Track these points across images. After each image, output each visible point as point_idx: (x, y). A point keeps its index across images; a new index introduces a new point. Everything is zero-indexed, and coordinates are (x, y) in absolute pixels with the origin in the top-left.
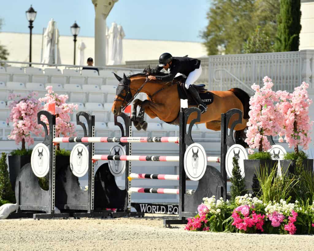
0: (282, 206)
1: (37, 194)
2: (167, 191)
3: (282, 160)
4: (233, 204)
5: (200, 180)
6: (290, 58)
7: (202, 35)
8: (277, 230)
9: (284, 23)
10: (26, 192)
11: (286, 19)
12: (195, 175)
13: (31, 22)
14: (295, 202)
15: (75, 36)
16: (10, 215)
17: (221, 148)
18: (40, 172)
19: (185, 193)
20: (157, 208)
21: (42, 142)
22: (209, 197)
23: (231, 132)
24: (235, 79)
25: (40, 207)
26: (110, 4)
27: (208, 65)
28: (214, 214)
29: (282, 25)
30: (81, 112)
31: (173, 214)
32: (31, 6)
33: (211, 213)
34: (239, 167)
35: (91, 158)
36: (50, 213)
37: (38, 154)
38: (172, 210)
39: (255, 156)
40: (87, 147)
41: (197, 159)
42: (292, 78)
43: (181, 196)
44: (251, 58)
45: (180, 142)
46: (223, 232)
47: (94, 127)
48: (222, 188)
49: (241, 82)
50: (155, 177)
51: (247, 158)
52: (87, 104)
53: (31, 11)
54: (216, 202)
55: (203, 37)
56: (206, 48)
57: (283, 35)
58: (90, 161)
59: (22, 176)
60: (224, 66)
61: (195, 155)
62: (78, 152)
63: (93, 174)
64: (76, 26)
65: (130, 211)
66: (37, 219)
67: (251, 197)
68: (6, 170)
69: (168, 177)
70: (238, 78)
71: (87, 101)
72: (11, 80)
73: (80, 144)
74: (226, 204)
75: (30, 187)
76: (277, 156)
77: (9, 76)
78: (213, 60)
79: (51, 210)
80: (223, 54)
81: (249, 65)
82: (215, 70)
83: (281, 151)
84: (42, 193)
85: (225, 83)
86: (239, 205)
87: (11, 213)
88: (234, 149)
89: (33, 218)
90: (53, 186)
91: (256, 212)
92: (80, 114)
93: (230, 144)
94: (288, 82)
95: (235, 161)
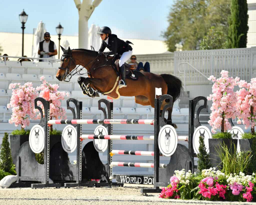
0: (241, 178)
1: (34, 167)
2: (142, 165)
3: (241, 139)
4: (200, 176)
5: (172, 156)
6: (242, 53)
7: (163, 34)
8: (237, 198)
9: (234, 24)
10: (25, 165)
11: (236, 21)
12: (167, 151)
13: (23, 23)
14: (252, 175)
15: (60, 35)
16: (11, 184)
17: (189, 129)
18: (37, 149)
19: (159, 167)
20: (134, 179)
21: (39, 123)
22: (180, 170)
23: (198, 116)
24: (196, 71)
25: (37, 179)
26: (91, 8)
27: (173, 59)
28: (183, 184)
29: (232, 26)
30: (70, 99)
31: (148, 184)
32: (24, 10)
33: (181, 183)
34: (205, 145)
35: (79, 137)
36: (45, 183)
37: (35, 133)
38: (147, 180)
39: (218, 136)
40: (76, 128)
41: (169, 138)
42: (244, 70)
43: (156, 169)
44: (210, 53)
45: (155, 124)
46: (192, 200)
47: (81, 111)
48: (190, 162)
49: (201, 73)
50: (133, 153)
51: (211, 138)
52: (73, 92)
53: (24, 14)
54: (185, 174)
55: (164, 37)
56: (166, 46)
57: (233, 34)
58: (79, 139)
59: (21, 153)
60: (187, 60)
61: (168, 135)
62: (68, 132)
63: (81, 151)
64: (60, 27)
65: (112, 181)
66: (34, 189)
67: (215, 170)
68: (8, 147)
69: (143, 153)
70: (198, 70)
71: (73, 90)
72: (10, 72)
73: (70, 125)
74: (194, 176)
75: (28, 162)
76: (236, 135)
77: (8, 69)
78: (177, 55)
79: (46, 181)
80: (181, 50)
81: (208, 59)
82: (179, 63)
83: (239, 132)
84: (39, 167)
85: (188, 74)
86: (205, 177)
87: (13, 183)
88: (200, 129)
89: (31, 187)
90: (47, 161)
91: (219, 183)
92: (70, 100)
93: (196, 126)
94: (241, 74)
95: (202, 140)
